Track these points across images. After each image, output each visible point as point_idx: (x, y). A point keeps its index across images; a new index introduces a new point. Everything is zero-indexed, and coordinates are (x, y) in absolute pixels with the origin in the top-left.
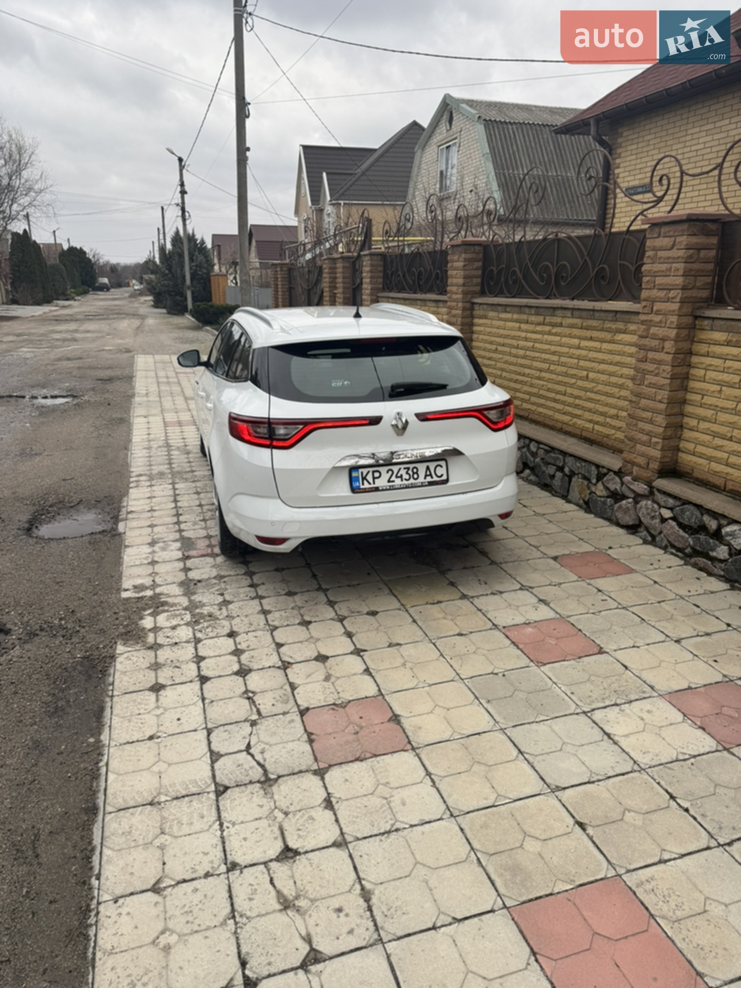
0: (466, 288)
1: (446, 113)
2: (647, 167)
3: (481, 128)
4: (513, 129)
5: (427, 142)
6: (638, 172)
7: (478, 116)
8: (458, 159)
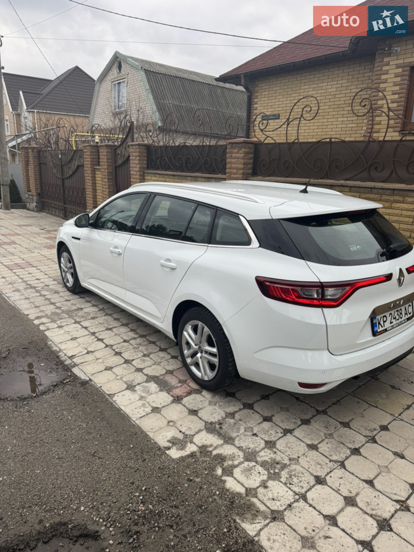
0: (244, 170)
1: (116, 62)
2: (275, 105)
3: (143, 74)
4: (160, 77)
5: (103, 79)
6: (270, 107)
7: (141, 66)
8: (127, 91)
